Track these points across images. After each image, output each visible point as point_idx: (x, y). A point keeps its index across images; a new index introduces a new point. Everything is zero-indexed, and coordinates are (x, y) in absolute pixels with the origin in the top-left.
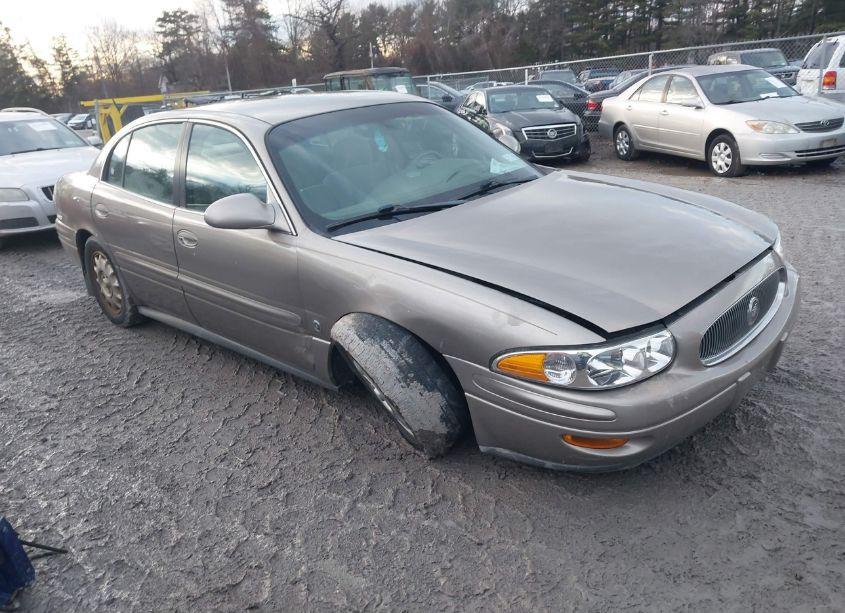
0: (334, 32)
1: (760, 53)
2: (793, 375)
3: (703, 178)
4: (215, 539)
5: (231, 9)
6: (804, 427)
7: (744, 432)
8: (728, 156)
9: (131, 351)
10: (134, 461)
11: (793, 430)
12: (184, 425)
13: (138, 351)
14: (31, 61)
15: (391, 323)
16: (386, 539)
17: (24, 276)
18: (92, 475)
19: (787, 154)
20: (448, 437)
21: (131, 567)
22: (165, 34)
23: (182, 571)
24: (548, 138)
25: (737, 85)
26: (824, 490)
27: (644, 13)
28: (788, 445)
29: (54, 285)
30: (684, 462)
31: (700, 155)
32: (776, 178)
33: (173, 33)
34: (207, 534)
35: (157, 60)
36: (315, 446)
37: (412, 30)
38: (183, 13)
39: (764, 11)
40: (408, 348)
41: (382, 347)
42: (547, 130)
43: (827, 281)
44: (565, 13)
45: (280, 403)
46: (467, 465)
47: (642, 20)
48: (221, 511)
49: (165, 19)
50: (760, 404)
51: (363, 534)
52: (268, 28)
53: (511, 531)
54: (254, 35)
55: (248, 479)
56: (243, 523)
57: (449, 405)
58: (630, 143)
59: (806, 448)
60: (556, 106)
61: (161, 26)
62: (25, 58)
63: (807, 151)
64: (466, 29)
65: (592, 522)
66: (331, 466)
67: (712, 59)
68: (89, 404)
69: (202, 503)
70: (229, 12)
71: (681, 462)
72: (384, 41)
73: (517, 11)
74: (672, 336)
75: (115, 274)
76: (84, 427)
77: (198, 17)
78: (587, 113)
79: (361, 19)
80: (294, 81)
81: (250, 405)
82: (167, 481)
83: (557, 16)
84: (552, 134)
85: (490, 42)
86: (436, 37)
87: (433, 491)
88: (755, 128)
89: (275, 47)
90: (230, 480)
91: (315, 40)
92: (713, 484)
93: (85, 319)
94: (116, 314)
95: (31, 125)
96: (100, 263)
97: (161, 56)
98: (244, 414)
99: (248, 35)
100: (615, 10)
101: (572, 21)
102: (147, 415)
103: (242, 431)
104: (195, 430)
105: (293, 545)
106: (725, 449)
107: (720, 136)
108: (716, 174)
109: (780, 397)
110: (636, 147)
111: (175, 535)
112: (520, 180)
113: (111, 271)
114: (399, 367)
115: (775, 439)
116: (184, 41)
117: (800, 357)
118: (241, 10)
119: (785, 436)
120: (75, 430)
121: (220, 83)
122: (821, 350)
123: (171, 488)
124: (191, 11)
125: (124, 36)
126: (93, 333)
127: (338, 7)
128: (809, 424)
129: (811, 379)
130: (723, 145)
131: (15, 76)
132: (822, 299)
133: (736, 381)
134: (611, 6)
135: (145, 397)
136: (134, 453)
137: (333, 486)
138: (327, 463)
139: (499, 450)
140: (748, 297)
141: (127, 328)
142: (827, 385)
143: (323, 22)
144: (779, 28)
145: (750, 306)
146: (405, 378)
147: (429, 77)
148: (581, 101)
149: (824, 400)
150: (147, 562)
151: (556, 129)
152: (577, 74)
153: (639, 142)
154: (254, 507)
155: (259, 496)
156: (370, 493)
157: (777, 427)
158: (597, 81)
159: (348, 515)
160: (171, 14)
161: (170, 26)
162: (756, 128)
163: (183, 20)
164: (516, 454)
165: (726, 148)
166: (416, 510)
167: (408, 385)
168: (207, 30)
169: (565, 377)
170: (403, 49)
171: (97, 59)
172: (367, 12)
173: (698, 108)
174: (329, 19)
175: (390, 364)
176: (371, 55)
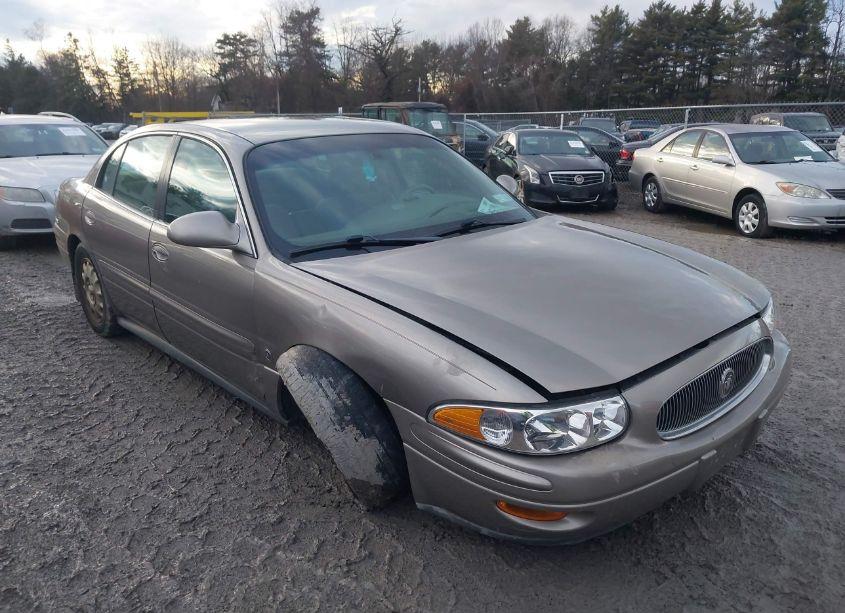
0: (386, 65)
1: (804, 116)
2: (779, 454)
3: (727, 237)
4: (118, 574)
5: (288, 36)
6: (780, 515)
7: (713, 514)
8: (756, 217)
9: (102, 362)
10: (65, 478)
11: (767, 517)
12: (129, 446)
13: (110, 362)
14: (93, 70)
15: (335, 359)
16: (296, 595)
17: (27, 276)
18: (18, 490)
19: (818, 219)
20: (384, 489)
21: (21, 597)
22: (223, 56)
23: (71, 608)
24: (575, 183)
25: (771, 146)
26: (787, 590)
27: (694, 69)
28: (759, 535)
29: (52, 288)
30: (640, 542)
31: (727, 213)
32: (803, 243)
33: (231, 55)
34: (111, 569)
35: (214, 79)
36: (253, 483)
37: (462, 69)
38: (242, 37)
39: (816, 76)
40: (347, 388)
41: (320, 385)
42: (574, 175)
43: (835, 355)
44: (616, 65)
45: (232, 432)
46: (405, 520)
47: (692, 75)
48: (134, 544)
49: (225, 41)
50: (737, 485)
51: (273, 587)
52: (322, 57)
53: (432, 602)
54: (307, 61)
55: (174, 511)
56: (152, 561)
57: (386, 454)
58: (658, 195)
59: (776, 539)
60: (587, 152)
61: (220, 47)
62: (87, 68)
63: (838, 218)
64: (515, 72)
65: (522, 601)
66: (262, 507)
67: (755, 119)
68: (42, 413)
69: (117, 532)
70: (286, 39)
71: (636, 542)
72: (433, 77)
73: (568, 58)
74: (627, 404)
75: (98, 282)
76: (28, 436)
77: (255, 41)
78: (619, 162)
79: (413, 55)
80: (340, 109)
81: (200, 431)
82: (91, 505)
83: (608, 66)
84: (579, 180)
85: (538, 87)
86: (485, 78)
87: (360, 547)
88: (785, 190)
89: (327, 75)
90: (155, 510)
91: (367, 71)
92: (665, 570)
93: (70, 325)
94: (98, 323)
95: (61, 129)
96: (87, 269)
97: (217, 76)
98: (192, 440)
99: (301, 61)
100: (665, 65)
101: (622, 72)
102: (95, 431)
103: (184, 458)
104: (137, 453)
105: (196, 591)
106: (687, 531)
107: (748, 195)
108: (742, 234)
109: (760, 478)
110: (664, 199)
111: (79, 565)
112: (505, 221)
113: (96, 279)
114: (335, 408)
115: (744, 526)
116: (240, 63)
117: (789, 435)
118: (297, 37)
119: (757, 524)
120: (19, 440)
121: (270, 105)
122: (813, 430)
123: (92, 513)
124: (250, 36)
125: (184, 55)
126: (72, 339)
127: (392, 41)
128: (786, 513)
129: (797, 461)
130: (751, 204)
131: (76, 84)
132: (827, 374)
133: (699, 458)
134: (661, 61)
135: (100, 411)
136: (68, 471)
137: (258, 530)
138: (259, 503)
139: (436, 509)
140: (722, 367)
141: (106, 337)
142: (814, 471)
143: (376, 55)
144: (830, 93)
145: (723, 377)
146: (341, 422)
147: (465, 115)
148: (614, 150)
149: (807, 486)
150: (39, 593)
151: (583, 175)
152: (618, 123)
153: (666, 194)
154: (170, 543)
155: (180, 531)
156: (295, 541)
157: (749, 512)
158: (638, 131)
159: (264, 564)
160: (231, 37)
161: (229, 48)
162: (787, 190)
163: (242, 43)
164: (452, 514)
165: (754, 208)
166: (336, 566)
167: (343, 429)
168: (264, 54)
169: (501, 437)
170: (452, 86)
171: (155, 74)
172: (420, 49)
173: (729, 165)
174: (382, 52)
175: (325, 403)
176: (419, 90)
